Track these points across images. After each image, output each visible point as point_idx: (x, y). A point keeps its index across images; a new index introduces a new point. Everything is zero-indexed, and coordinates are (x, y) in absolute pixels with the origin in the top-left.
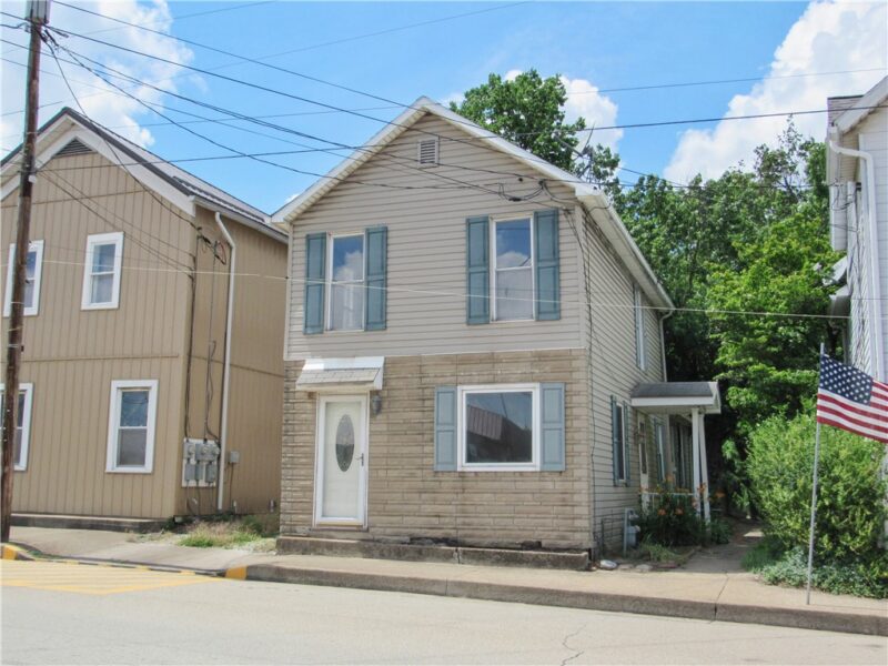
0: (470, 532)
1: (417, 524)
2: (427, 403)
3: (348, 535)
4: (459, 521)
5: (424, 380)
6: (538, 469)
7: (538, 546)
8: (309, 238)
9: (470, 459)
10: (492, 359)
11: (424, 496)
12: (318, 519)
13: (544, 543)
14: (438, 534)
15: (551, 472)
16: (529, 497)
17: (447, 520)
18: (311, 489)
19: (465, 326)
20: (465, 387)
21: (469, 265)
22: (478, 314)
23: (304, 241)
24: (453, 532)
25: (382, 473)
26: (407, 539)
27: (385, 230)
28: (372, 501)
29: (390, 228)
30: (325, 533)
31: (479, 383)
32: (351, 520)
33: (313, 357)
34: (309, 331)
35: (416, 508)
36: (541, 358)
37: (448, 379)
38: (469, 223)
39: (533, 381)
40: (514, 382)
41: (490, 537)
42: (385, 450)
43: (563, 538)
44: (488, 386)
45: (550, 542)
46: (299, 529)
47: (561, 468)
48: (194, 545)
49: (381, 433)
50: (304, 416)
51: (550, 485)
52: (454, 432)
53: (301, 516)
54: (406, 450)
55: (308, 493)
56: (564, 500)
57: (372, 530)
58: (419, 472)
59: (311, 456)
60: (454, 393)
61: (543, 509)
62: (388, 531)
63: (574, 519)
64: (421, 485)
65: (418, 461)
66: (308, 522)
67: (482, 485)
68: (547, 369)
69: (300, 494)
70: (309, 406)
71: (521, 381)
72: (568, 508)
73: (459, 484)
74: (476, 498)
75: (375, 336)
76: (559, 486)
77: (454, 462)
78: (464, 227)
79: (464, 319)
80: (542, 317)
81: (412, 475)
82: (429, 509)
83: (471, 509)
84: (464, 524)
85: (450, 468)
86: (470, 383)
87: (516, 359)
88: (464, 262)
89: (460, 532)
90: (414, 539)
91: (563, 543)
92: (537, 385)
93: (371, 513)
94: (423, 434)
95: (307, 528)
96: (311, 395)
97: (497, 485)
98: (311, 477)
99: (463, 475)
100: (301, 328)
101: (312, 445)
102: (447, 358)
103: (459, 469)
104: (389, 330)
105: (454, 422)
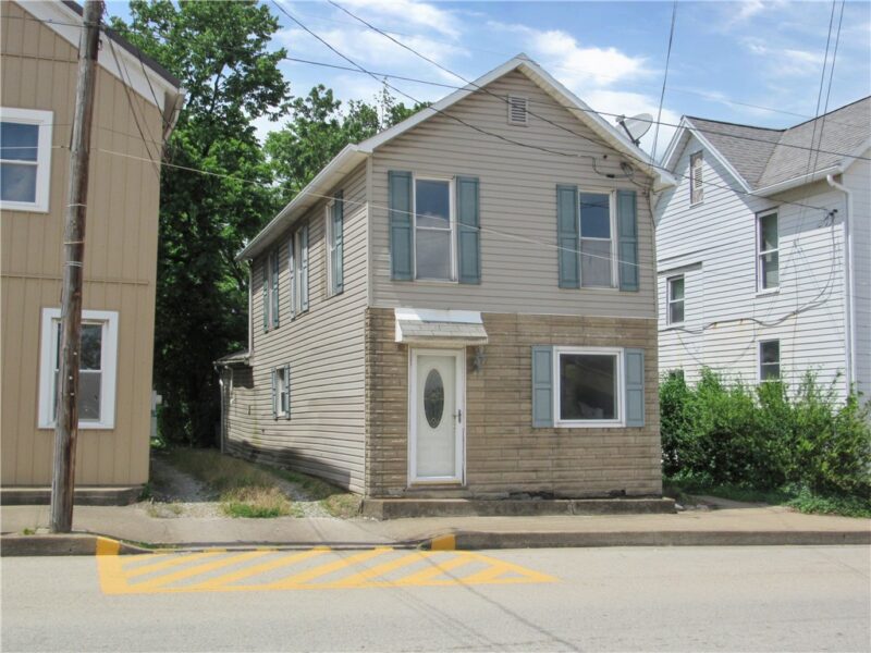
0: (565, 484)
1: (515, 479)
2: (524, 361)
3: (448, 494)
4: (556, 474)
5: (521, 339)
6: (624, 425)
7: (622, 494)
8: (391, 174)
9: (564, 416)
10: (582, 323)
11: (522, 452)
12: (413, 478)
13: (628, 492)
14: (536, 488)
15: (633, 428)
16: (616, 450)
17: (544, 474)
18: (404, 448)
19: (558, 290)
20: (561, 348)
21: (560, 230)
22: (570, 278)
23: (386, 177)
24: (550, 485)
25: (480, 430)
26: (507, 494)
27: (476, 182)
28: (470, 459)
29: (482, 179)
30: (423, 493)
31: (571, 344)
32: (449, 479)
33: (403, 306)
34: (398, 277)
35: (514, 463)
36: (623, 325)
37: (544, 338)
38: (559, 188)
39: (617, 345)
40: (602, 346)
41: (583, 488)
42: (483, 407)
43: (644, 486)
44: (581, 348)
45: (633, 490)
46: (391, 491)
47: (640, 424)
48: (258, 516)
49: (477, 389)
50: (395, 369)
51: (632, 439)
52: (551, 390)
53: (394, 477)
54: (504, 407)
55: (400, 452)
56: (643, 453)
57: (471, 487)
58: (517, 429)
59: (404, 412)
60: (550, 353)
61: (626, 461)
62: (488, 488)
63: (651, 468)
64: (518, 441)
65: (516, 418)
66: (403, 483)
67: (575, 440)
68: (628, 335)
69: (392, 453)
70: (400, 359)
71: (608, 345)
72: (647, 460)
73: (554, 440)
74: (570, 453)
75: (468, 290)
76: (640, 440)
77: (551, 419)
78: (554, 193)
79: (556, 282)
80: (625, 287)
81: (511, 432)
82: (526, 464)
83: (566, 463)
84: (560, 477)
85: (547, 424)
86: (563, 344)
87: (603, 324)
88: (554, 227)
89: (557, 485)
90: (514, 494)
91: (643, 490)
92: (622, 349)
93: (470, 470)
94: (519, 391)
95: (401, 489)
96: (402, 347)
97: (587, 440)
98: (404, 435)
99: (558, 431)
100: (388, 272)
101: (405, 401)
102: (542, 318)
103: (556, 426)
104: (483, 285)
105: (550, 382)
